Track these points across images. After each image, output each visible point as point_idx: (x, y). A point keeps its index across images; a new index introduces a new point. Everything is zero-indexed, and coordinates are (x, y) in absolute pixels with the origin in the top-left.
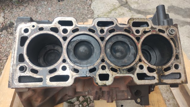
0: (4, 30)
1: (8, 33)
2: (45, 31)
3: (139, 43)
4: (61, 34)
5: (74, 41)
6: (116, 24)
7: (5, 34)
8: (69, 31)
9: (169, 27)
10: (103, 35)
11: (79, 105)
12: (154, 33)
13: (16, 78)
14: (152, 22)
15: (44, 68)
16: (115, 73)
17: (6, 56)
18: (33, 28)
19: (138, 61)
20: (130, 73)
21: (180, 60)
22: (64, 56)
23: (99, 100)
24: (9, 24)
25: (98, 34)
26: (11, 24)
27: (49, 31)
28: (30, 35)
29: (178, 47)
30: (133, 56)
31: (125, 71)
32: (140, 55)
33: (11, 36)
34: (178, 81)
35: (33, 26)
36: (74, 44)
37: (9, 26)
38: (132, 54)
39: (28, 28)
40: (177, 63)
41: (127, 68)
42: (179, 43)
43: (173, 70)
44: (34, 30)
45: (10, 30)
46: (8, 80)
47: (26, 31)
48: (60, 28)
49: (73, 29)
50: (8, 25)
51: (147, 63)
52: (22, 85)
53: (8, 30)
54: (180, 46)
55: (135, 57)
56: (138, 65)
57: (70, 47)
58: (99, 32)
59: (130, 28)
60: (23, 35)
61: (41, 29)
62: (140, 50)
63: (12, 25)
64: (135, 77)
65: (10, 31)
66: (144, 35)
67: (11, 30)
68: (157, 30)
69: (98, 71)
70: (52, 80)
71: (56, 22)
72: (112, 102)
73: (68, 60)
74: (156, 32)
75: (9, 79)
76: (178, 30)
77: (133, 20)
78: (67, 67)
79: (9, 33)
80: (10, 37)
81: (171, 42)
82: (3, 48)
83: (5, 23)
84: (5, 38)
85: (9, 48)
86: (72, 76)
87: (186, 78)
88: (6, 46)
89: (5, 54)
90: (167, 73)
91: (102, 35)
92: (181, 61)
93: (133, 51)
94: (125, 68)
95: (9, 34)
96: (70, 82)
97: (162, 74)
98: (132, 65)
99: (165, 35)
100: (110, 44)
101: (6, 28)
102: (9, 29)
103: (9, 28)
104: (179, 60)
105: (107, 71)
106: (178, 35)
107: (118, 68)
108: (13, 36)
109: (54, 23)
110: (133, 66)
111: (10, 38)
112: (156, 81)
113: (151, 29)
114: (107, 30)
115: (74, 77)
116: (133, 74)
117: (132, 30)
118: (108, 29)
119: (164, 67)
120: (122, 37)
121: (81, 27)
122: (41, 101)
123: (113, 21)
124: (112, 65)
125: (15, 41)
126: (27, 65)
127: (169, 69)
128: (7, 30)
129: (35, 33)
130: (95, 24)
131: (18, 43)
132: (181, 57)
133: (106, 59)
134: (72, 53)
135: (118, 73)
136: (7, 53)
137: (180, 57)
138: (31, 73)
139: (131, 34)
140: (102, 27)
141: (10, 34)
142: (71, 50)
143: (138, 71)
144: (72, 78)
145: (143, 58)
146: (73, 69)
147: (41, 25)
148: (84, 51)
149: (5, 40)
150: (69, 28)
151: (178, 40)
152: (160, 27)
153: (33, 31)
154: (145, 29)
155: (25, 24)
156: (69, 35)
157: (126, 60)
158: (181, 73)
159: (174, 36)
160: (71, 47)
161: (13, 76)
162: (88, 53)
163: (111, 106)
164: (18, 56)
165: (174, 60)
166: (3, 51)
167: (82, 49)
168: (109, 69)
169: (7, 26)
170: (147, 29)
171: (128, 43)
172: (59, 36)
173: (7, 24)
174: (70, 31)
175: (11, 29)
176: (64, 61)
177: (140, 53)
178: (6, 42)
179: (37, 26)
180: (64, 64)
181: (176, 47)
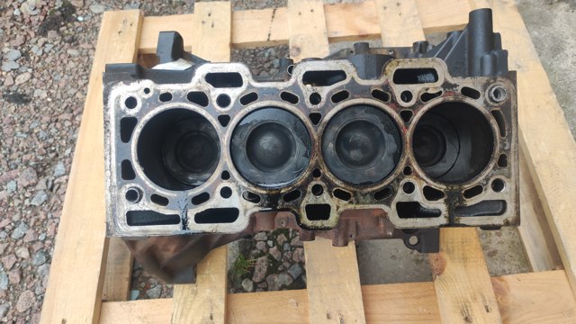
0: (50, 30)
1: (63, 40)
2: (175, 101)
3: (407, 128)
4: (215, 109)
5: (247, 125)
6: (353, 79)
7: (55, 43)
8: (233, 101)
9: (492, 81)
10: (319, 110)
11: (266, 241)
12: (451, 99)
13: (122, 215)
14: (448, 69)
15: (182, 192)
16: (345, 202)
17: (68, 110)
18: (146, 96)
19: (401, 174)
20: (382, 203)
21: (510, 169)
22: (225, 164)
23: (314, 239)
24: (59, 9)
25: (305, 106)
26: (66, 10)
27: (185, 101)
28: (141, 113)
29: (510, 135)
30: (390, 160)
31: (369, 198)
32: (408, 158)
33: (72, 48)
34: (497, 220)
35: (147, 91)
36: (246, 133)
37: (62, 15)
38: (389, 155)
39: (135, 95)
40: (499, 177)
41: (373, 191)
42: (514, 125)
43: (488, 194)
44: (148, 100)
45: (67, 29)
46: (104, 220)
47: (131, 102)
48: (212, 94)
49: (242, 94)
50: (59, 13)
51: (425, 178)
52: (136, 231)
53: (61, 29)
54: (514, 133)
55: (396, 162)
56: (402, 182)
57: (237, 140)
58: (307, 100)
59: (386, 86)
60: (124, 113)
61: (166, 97)
62: (408, 145)
63: (70, 14)
64: (391, 211)
65: (66, 32)
66: (423, 105)
67: (71, 30)
68: (460, 91)
69: (306, 199)
70: (200, 218)
71: (200, 77)
72: (346, 244)
73: (234, 173)
74: (456, 95)
75: (107, 219)
76: (516, 89)
77: (398, 65)
78: (232, 189)
79: (67, 39)
80: (70, 52)
81: (493, 122)
82: (56, 86)
83: (50, 5)
84: (57, 55)
85: (72, 87)
86: (246, 210)
87: (518, 213)
88: (63, 81)
89: (65, 105)
90: (471, 202)
91: (314, 108)
92: (513, 171)
93: (391, 146)
94: (370, 190)
95: (65, 42)
96: (240, 224)
97: (458, 204)
98: (386, 183)
99: (478, 104)
100: (336, 129)
101: (56, 24)
102: (65, 28)
103: (63, 23)
104: (505, 170)
105: (325, 198)
106: (513, 102)
107: (353, 192)
108: (78, 49)
109: (195, 79)
110: (389, 185)
111: (70, 57)
112: (442, 220)
113: (442, 89)
114: (328, 95)
115: (249, 213)
116: (388, 204)
117: (391, 92)
118: (331, 92)
119: (466, 186)
120: (366, 112)
121: (262, 88)
122: (175, 251)
123: (343, 69)
124: (338, 182)
125: (108, 130)
126: (142, 186)
127: (477, 190)
128: (58, 31)
129: (152, 107)
130: (296, 81)
131: (116, 135)
132: (512, 159)
133: (324, 170)
134: (242, 155)
135: (351, 202)
136: (69, 100)
137: (509, 161)
138: (152, 203)
139: (388, 104)
140: (314, 88)
141: (70, 42)
142: (241, 147)
143: (401, 196)
144: (245, 214)
145: (415, 166)
146: (247, 194)
147: (164, 88)
148: (270, 148)
149: (59, 63)
150: (234, 93)
151: (513, 116)
152: (468, 83)
153: (149, 104)
154: (427, 89)
155: (125, 86)
156: (235, 110)
157: (371, 170)
158: (508, 202)
159: (501, 107)
160: (241, 142)
161: (114, 211)
162: (280, 152)
163: (343, 253)
164: (120, 164)
165: (494, 168)
166: (59, 96)
167: (267, 142)
168: (330, 192)
169: (58, 17)
170: (433, 88)
171: (381, 127)
172: (210, 114)
173: (56, 11)
174: (237, 100)
175: (69, 25)
176: (226, 175)
177: (408, 153)
178: (62, 69)
179: (155, 90)
180: (225, 184)
181: (502, 134)
